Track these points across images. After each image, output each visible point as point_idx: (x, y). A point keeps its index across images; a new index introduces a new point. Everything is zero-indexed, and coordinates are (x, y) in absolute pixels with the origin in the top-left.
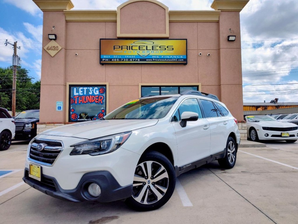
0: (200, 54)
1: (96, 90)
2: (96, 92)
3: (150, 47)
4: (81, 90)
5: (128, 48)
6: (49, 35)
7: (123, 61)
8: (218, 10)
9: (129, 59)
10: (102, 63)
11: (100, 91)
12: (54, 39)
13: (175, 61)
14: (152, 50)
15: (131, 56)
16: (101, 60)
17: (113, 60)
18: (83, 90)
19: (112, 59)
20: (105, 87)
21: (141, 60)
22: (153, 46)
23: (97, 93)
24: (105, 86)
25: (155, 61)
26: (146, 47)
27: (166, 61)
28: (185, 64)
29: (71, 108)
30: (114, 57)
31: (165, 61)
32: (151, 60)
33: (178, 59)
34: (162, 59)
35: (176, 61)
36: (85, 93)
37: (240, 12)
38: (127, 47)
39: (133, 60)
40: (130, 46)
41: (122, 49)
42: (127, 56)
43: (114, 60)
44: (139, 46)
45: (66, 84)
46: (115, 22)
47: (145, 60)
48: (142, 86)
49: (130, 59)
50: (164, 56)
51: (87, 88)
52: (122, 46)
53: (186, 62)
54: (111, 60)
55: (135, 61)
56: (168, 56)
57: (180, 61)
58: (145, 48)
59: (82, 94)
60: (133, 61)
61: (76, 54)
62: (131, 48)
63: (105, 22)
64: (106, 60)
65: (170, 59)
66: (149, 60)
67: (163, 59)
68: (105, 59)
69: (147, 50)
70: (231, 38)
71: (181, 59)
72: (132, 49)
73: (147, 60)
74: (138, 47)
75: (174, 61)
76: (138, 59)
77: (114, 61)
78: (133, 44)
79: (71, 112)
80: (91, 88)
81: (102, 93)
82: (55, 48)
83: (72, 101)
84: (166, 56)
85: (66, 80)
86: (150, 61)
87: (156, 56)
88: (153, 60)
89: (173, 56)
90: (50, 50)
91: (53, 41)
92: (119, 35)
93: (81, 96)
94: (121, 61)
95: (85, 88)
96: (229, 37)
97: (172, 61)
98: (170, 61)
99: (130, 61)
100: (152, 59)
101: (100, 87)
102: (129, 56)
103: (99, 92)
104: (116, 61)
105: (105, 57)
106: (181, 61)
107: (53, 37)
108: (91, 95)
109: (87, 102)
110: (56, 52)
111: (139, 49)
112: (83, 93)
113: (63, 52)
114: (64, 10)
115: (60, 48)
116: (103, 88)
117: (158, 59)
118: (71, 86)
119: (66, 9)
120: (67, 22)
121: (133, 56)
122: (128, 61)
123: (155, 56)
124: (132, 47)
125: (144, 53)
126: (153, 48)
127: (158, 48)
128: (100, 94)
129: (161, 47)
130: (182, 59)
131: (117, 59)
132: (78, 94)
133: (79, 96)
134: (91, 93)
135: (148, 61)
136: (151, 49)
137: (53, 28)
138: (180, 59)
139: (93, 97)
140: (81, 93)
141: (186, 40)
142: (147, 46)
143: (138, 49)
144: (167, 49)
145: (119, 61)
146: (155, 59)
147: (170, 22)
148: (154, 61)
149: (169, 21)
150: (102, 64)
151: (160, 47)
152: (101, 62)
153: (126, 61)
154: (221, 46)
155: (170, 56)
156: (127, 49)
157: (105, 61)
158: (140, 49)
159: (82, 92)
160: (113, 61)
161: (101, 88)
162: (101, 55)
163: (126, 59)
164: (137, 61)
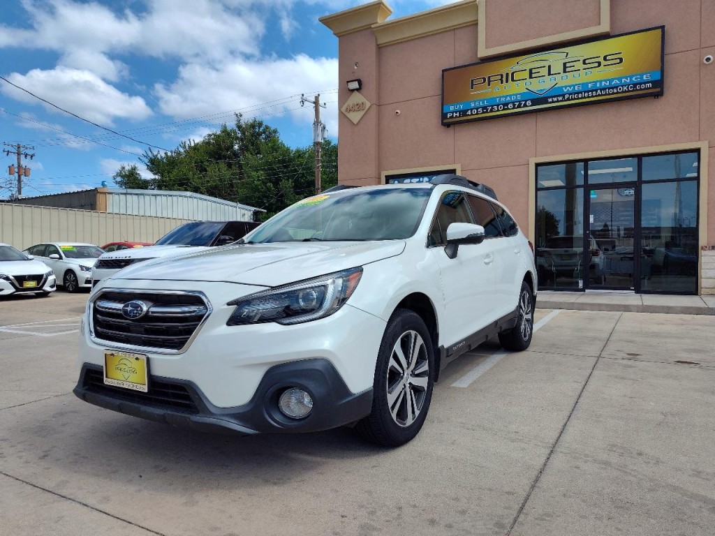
0: (708, 59)
3: (557, 68)
5: (504, 79)
6: (348, 82)
7: (491, 111)
9: (506, 105)
10: (447, 123)
12: (357, 90)
13: (626, 92)
14: (562, 74)
15: (510, 96)
16: (444, 116)
17: (469, 113)
19: (468, 110)
21: (535, 102)
22: (565, 64)
24: (453, 170)
25: (572, 99)
26: (547, 68)
27: (602, 95)
28: (659, 95)
30: (473, 105)
31: (599, 95)
32: (560, 99)
33: (635, 85)
34: (588, 92)
35: (629, 91)
38: (502, 76)
39: (514, 105)
40: (507, 74)
41: (489, 85)
42: (500, 97)
43: (471, 112)
44: (531, 70)
45: (380, 175)
46: (475, 24)
47: (544, 100)
48: (537, 165)
50: (596, 82)
51: (418, 179)
52: (489, 77)
53: (658, 90)
54: (464, 113)
55: (519, 106)
56: (606, 81)
57: (641, 89)
58: (544, 71)
60: (514, 108)
61: (397, 112)
62: (511, 77)
63: (454, 29)
64: (455, 114)
65: (613, 88)
66: (555, 99)
67: (592, 91)
68: (453, 113)
69: (549, 74)
71: (645, 83)
72: (513, 80)
73: (550, 100)
74: (528, 72)
75: (623, 92)
76: (526, 101)
77: (472, 114)
78: (516, 68)
80: (425, 180)
82: (359, 107)
84: (601, 82)
85: (379, 168)
86: (558, 101)
87: (574, 86)
88: (566, 97)
89: (620, 79)
90: (352, 113)
91: (356, 92)
92: (483, 52)
94: (487, 112)
95: (415, 180)
97: (618, 93)
98: (613, 93)
99: (508, 109)
100: (564, 96)
102: (506, 97)
104: (477, 113)
105: (452, 108)
106: (645, 89)
107: (355, 85)
110: (362, 113)
111: (531, 77)
113: (373, 112)
114: (372, 26)
115: (368, 105)
117: (578, 93)
118: (388, 178)
119: (377, 23)
120: (380, 48)
121: (516, 95)
122: (504, 109)
123: (570, 86)
124: (513, 74)
125: (541, 85)
126: (565, 68)
127: (579, 65)
129: (587, 62)
130: (648, 82)
131: (477, 109)
135: (553, 102)
136: (561, 71)
137: (356, 68)
138: (640, 84)
141: (663, 28)
142: (549, 67)
143: (528, 77)
144: (603, 63)
145: (483, 113)
146: (571, 94)
148: (568, 99)
150: (448, 125)
151: (584, 63)
152: (445, 121)
153: (498, 110)
155: (611, 81)
156: (502, 83)
157: (452, 117)
158: (533, 76)
160: (469, 115)
162: (444, 107)
163: (498, 106)
164: (525, 106)
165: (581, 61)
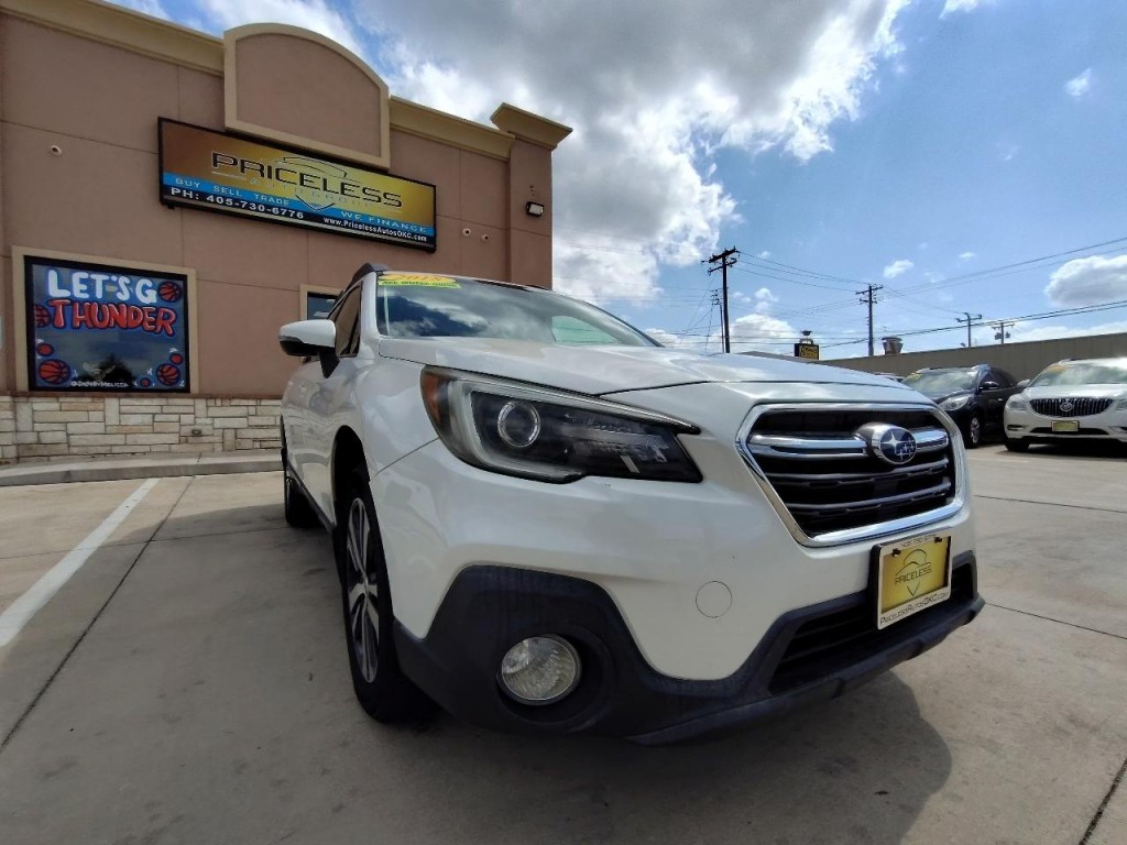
0: (466, 232)
1: (145, 288)
2: (145, 295)
3: (334, 185)
4: (82, 281)
5: (266, 172)
7: (247, 207)
8: (510, 132)
9: (268, 207)
10: (171, 201)
11: (162, 292)
13: (404, 238)
14: (340, 195)
15: (275, 198)
16: (164, 189)
17: (211, 198)
18: (90, 283)
19: (210, 195)
20: (180, 283)
21: (308, 216)
22: (343, 184)
23: (151, 297)
24: (183, 278)
25: (351, 228)
26: (321, 181)
27: (382, 234)
28: (431, 251)
29: (39, 341)
30: (216, 189)
31: (380, 233)
32: (338, 222)
33: (413, 234)
34: (369, 225)
35: (407, 239)
36: (99, 295)
37: (551, 150)
38: (262, 167)
39: (280, 211)
40: (269, 168)
41: (243, 171)
42: (260, 194)
43: (215, 198)
44: (301, 175)
45: (9, 251)
46: (219, 76)
47: (319, 218)
48: (310, 295)
49: (271, 207)
50: (376, 218)
51: (106, 277)
52: (242, 161)
53: (432, 246)
54: (203, 196)
55: (287, 215)
56: (386, 220)
57: (418, 241)
58: (319, 183)
59: (86, 296)
60: (280, 214)
61: (55, 150)
62: (273, 173)
64: (185, 193)
65: (392, 230)
66: (332, 221)
67: (373, 226)
68: (182, 189)
69: (325, 189)
70: (535, 209)
71: (421, 235)
72: (278, 178)
73: (326, 220)
74: (298, 176)
75: (401, 237)
76: (296, 211)
77: (216, 202)
78: (281, 164)
79: (38, 357)
80: (123, 280)
81: (169, 301)
83: (43, 316)
84: (381, 219)
85: (8, 236)
86: (335, 225)
87: (354, 213)
88: (346, 223)
89: (399, 223)
92: (232, 122)
93: (81, 302)
94: (240, 207)
95: (99, 278)
96: (529, 204)
97: (397, 237)
98: (393, 235)
99: (271, 213)
100: (342, 220)
101: (159, 281)
102: (269, 196)
103: (159, 295)
104: (224, 204)
105: (179, 181)
106: (420, 241)
108: (123, 302)
109: (108, 327)
111: (302, 184)
112: (91, 290)
116: (174, 284)
117: (358, 223)
118: (30, 261)
121: (283, 199)
122: (266, 212)
123: (350, 213)
124: (278, 170)
125: (317, 200)
126: (343, 189)
127: (358, 192)
128: (163, 304)
129: (367, 191)
130: (424, 236)
131: (225, 198)
132: (66, 293)
133: (73, 301)
134: (124, 296)
135: (329, 224)
136: (339, 190)
138: (417, 235)
139: (136, 313)
140: (82, 291)
141: (434, 187)
142: (325, 181)
143: (298, 182)
144: (382, 196)
145: (233, 206)
146: (349, 221)
147: (393, 129)
148: (347, 227)
149: (391, 124)
150: (170, 205)
151: (364, 190)
152: (166, 197)
153: (257, 210)
154: (513, 223)
155: (392, 222)
156: (263, 175)
157: (180, 195)
158: (305, 183)
159: (84, 287)
160: (210, 202)
161: (164, 283)
162: (165, 174)
163: (257, 205)
164: (295, 217)
165: (361, 189)
